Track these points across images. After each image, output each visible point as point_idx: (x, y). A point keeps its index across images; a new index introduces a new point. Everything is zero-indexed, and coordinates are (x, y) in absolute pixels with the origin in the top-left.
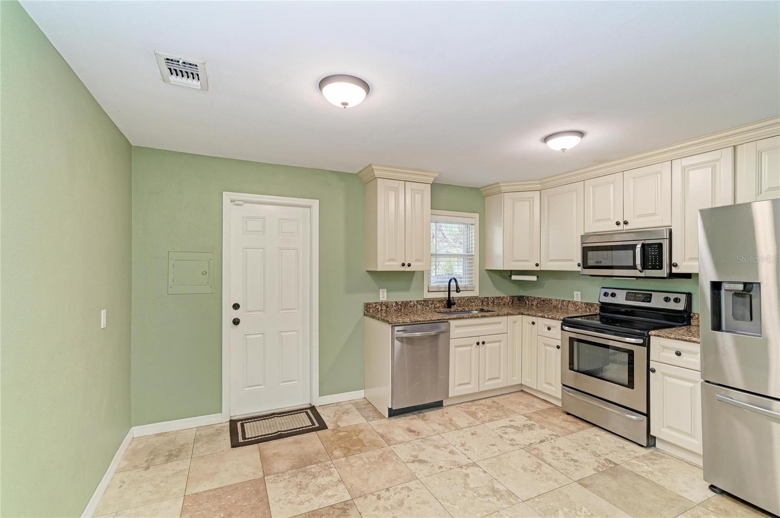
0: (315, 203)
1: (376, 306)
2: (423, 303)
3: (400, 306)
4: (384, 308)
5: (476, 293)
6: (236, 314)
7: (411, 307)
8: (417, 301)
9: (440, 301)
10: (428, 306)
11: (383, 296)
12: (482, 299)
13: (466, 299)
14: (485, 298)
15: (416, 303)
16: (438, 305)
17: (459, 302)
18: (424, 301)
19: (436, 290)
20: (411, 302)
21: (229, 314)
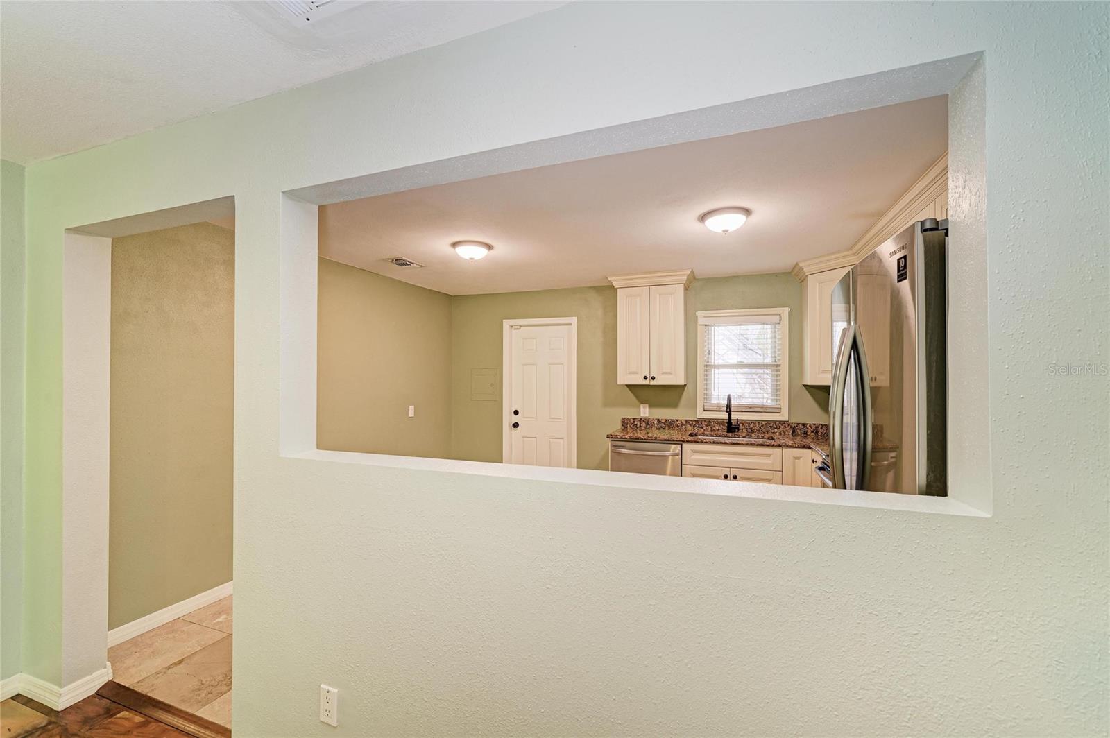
0: (574, 320)
1: (634, 422)
2: (694, 423)
3: (663, 425)
4: (644, 425)
5: (784, 416)
6: (515, 419)
7: (678, 426)
8: (686, 421)
9: (720, 422)
10: (702, 428)
11: (645, 412)
12: (793, 425)
13: (764, 423)
14: (798, 424)
15: (684, 423)
16: (717, 428)
17: (751, 426)
18: (695, 421)
19: (715, 408)
20: (677, 420)
21: (508, 419)
